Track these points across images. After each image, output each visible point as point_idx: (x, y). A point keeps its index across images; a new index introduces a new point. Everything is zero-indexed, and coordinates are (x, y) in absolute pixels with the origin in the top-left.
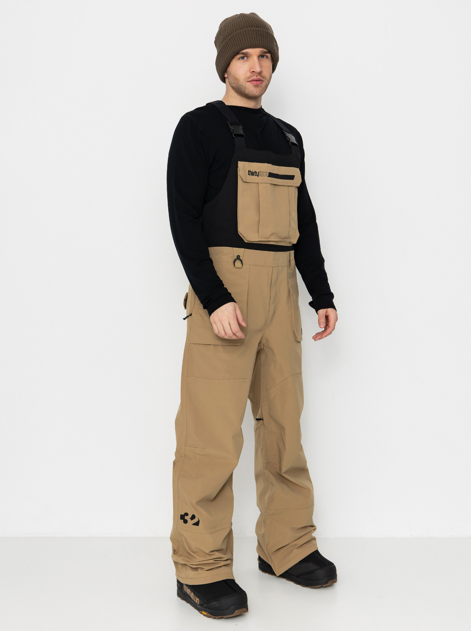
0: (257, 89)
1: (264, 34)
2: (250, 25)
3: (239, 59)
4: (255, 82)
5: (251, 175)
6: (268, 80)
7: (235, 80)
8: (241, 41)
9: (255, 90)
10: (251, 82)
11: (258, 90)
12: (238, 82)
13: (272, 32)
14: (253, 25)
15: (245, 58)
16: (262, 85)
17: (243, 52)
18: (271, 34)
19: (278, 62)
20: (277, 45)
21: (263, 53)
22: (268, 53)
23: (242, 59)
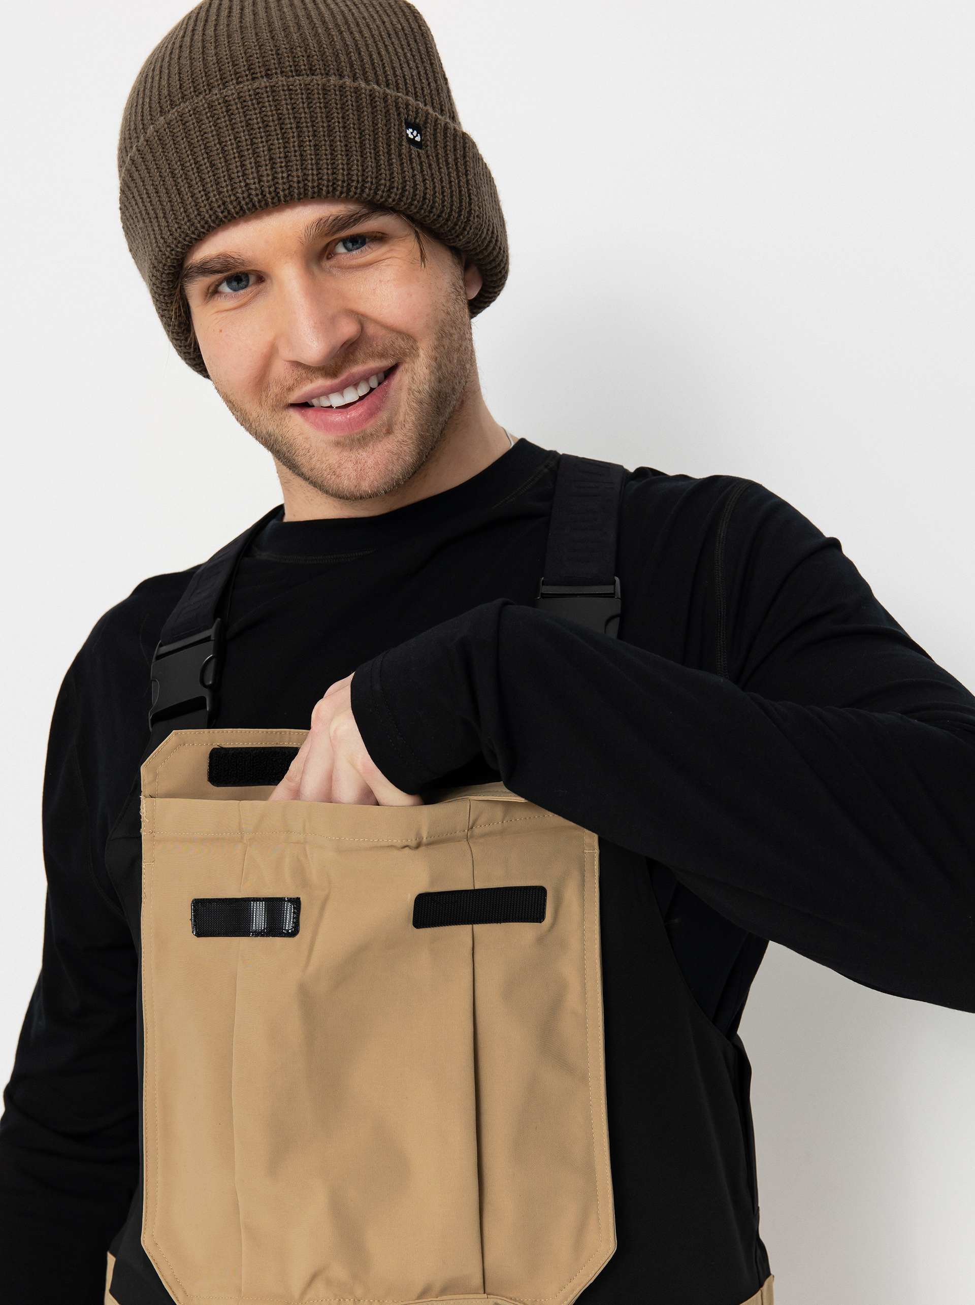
21: (336, 227)
22: (366, 216)
23: (235, 290)
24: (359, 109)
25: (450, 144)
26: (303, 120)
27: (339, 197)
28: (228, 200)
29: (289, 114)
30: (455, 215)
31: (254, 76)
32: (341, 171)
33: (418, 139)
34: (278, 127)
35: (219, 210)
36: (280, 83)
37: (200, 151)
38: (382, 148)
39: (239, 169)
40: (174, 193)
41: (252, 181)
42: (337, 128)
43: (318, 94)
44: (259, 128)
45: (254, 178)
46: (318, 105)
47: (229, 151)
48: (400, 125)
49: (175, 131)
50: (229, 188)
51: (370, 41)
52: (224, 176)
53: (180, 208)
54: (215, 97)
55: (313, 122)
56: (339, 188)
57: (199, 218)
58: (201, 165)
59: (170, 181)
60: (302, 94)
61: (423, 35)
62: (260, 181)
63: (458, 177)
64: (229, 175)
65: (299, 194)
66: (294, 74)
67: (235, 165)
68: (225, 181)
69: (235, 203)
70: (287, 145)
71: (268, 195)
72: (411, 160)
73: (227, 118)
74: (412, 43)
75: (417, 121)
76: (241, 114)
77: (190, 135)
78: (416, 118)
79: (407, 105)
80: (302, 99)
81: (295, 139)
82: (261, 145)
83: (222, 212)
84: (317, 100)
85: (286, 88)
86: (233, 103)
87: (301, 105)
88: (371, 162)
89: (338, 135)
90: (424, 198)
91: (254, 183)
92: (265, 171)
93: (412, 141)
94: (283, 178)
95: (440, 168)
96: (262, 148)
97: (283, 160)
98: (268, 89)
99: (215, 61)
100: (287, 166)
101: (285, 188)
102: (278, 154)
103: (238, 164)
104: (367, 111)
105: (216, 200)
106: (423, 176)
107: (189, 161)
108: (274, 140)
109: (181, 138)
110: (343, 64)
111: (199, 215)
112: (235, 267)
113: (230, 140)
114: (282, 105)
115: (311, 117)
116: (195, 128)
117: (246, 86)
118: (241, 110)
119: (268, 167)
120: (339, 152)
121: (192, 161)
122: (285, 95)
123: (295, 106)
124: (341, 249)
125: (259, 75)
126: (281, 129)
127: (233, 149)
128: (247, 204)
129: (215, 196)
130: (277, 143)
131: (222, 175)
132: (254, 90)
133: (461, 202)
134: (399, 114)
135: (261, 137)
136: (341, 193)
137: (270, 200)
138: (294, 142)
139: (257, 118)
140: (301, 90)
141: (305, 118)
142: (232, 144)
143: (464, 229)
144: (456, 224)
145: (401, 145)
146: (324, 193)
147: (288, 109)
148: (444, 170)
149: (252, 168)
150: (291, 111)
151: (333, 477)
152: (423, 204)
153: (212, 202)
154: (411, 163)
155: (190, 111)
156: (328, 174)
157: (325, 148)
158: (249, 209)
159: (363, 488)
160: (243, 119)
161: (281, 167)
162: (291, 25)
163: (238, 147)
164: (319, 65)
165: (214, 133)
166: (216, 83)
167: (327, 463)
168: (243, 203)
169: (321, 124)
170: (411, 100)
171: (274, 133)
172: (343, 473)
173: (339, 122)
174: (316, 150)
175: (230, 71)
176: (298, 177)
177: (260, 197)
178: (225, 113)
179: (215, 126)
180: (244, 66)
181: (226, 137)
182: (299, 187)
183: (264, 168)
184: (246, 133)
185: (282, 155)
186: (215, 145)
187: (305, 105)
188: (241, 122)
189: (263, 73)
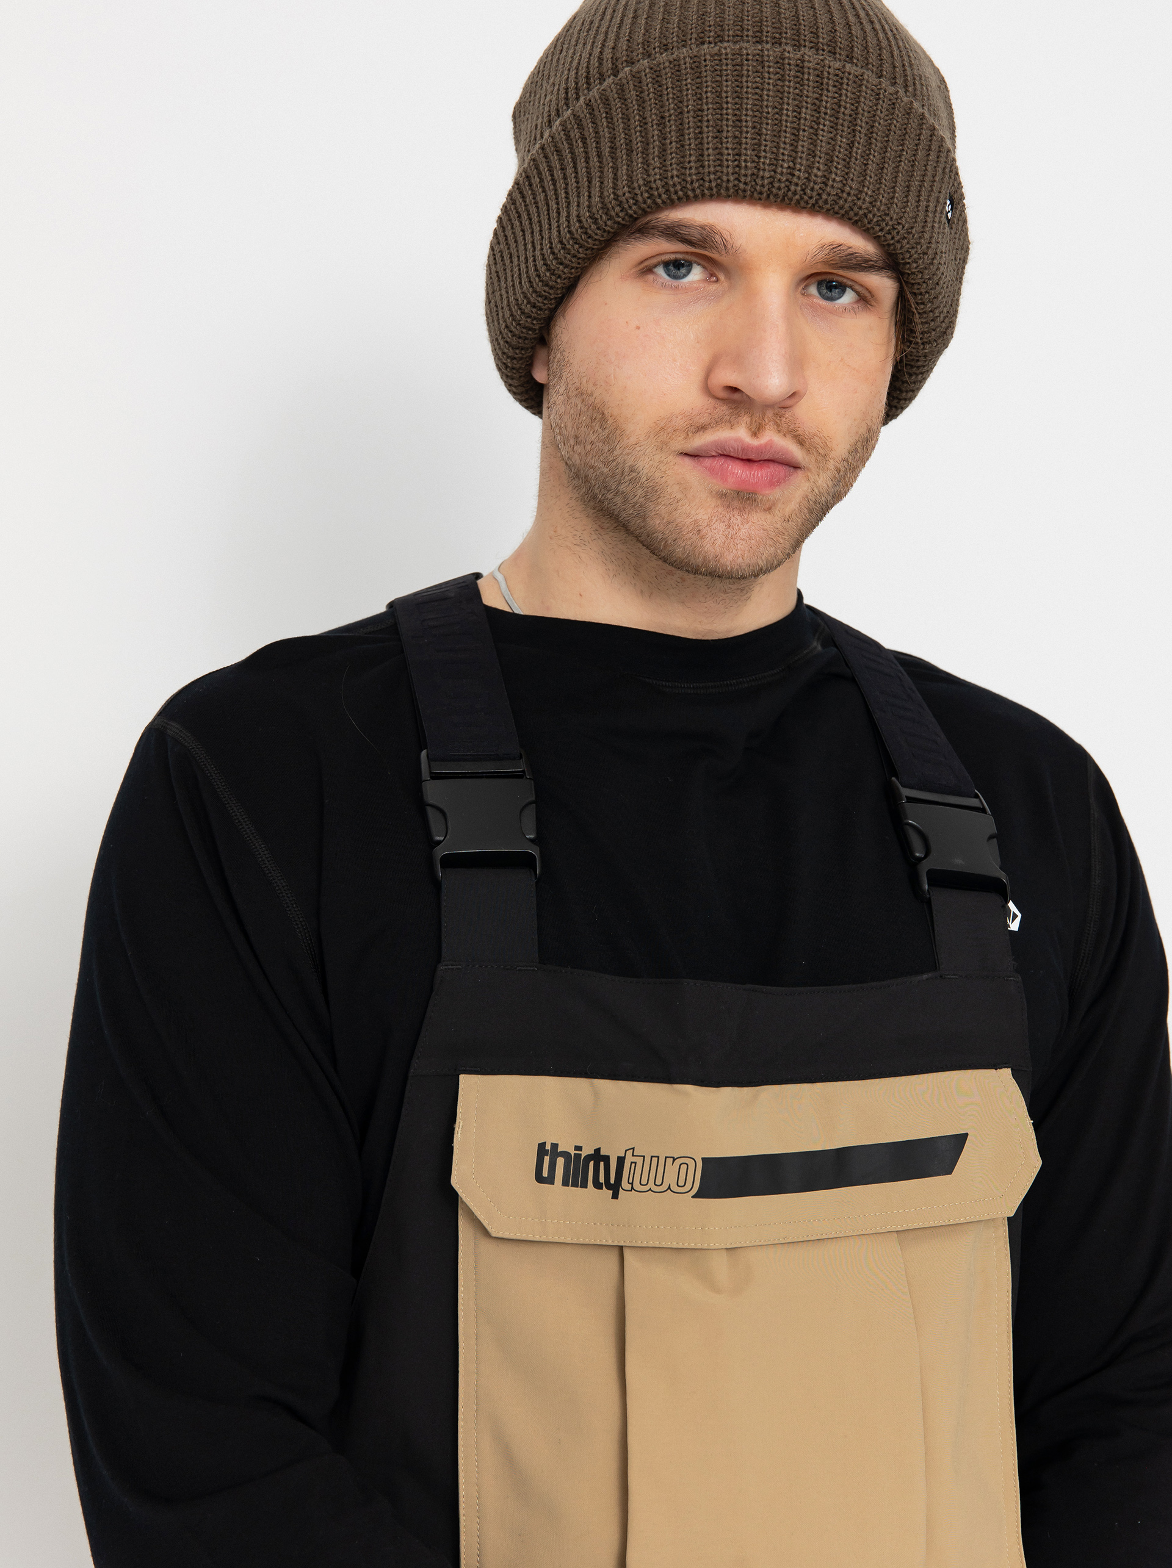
0: (737, 520)
1: (881, 115)
2: (787, 24)
3: (645, 270)
4: (734, 472)
5: (565, 1183)
6: (839, 471)
7: (593, 420)
8: (681, 133)
9: (720, 527)
10: (706, 462)
11: (743, 531)
12: (607, 440)
13: (945, 122)
14: (805, 31)
15: (696, 274)
16: (775, 494)
17: (680, 225)
18: (933, 129)
19: (940, 352)
20: (958, 223)
24: (928, 150)
27: (875, 233)
28: (761, 173)
33: (950, 216)
36: (866, 77)
43: (899, 111)
46: (897, 121)
47: (782, 121)
65: (842, 208)
67: (783, 139)
71: (809, 192)
72: (943, 233)
73: (792, 84)
75: (955, 196)
76: (810, 89)
78: (955, 192)
82: (820, 133)
83: (746, 184)
89: (903, 167)
93: (947, 214)
95: (952, 260)
96: (822, 137)
99: (787, 15)
106: (945, 257)
114: (860, 102)
124: (815, 289)
126: (850, 127)
129: (746, 162)
135: (825, 126)
137: (807, 198)
154: (943, 236)
159: (724, 560)
160: (811, 94)
161: (837, 169)
167: (694, 520)
175: (806, 36)
181: (784, 104)
182: (846, 201)
188: (807, 97)
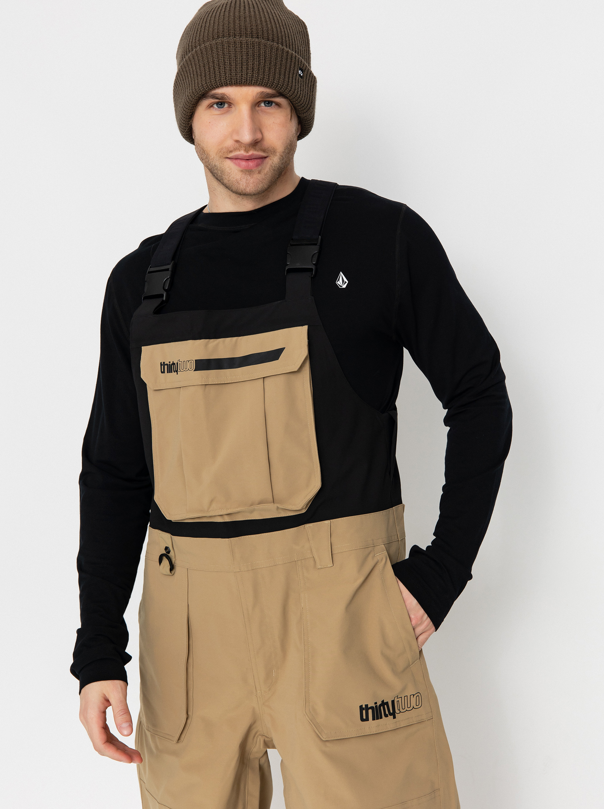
0: (249, 178)
4: (243, 163)
6: (282, 156)
9: (244, 180)
10: (234, 161)
11: (251, 181)
12: (207, 158)
15: (225, 105)
21: (267, 97)
22: (277, 96)
23: (219, 108)
24: (287, 59)
25: (310, 79)
26: (267, 57)
27: (272, 88)
28: (233, 78)
29: (263, 54)
30: (306, 105)
31: (252, 36)
32: (276, 79)
33: (302, 75)
34: (258, 58)
35: (228, 80)
36: (262, 42)
37: (227, 57)
38: (291, 75)
39: (240, 68)
40: (212, 69)
41: (244, 74)
42: (278, 64)
43: (275, 50)
44: (251, 56)
45: (245, 73)
46: (274, 53)
47: (238, 60)
48: (298, 69)
49: (218, 47)
50: (235, 74)
51: (292, 34)
52: (234, 69)
53: (213, 75)
54: (237, 40)
55: (270, 59)
56: (274, 86)
57: (220, 81)
58: (226, 63)
59: (211, 64)
60: (269, 48)
61: (307, 35)
62: (247, 75)
63: (310, 92)
64: (236, 69)
65: (260, 83)
66: (267, 40)
67: (239, 66)
68: (234, 71)
69: (235, 80)
70: (259, 65)
71: (248, 81)
72: (298, 82)
73: (240, 49)
74: (304, 37)
75: (303, 68)
76: (246, 49)
77: (224, 50)
78: (303, 67)
79: (301, 61)
80: (269, 50)
81: (263, 64)
82: (250, 62)
83: (229, 81)
84: (273, 52)
85: (264, 44)
86: (243, 44)
87: (268, 52)
88: (287, 79)
89: (278, 67)
90: (299, 97)
91: (245, 75)
92: (250, 71)
93: (300, 75)
94: (255, 76)
95: (306, 87)
96: (250, 63)
97: (257, 70)
98: (258, 43)
99: (238, 26)
100: (258, 72)
101: (255, 80)
102: (256, 67)
103: (240, 66)
104: (289, 60)
105: (229, 76)
106: (301, 89)
107: (221, 60)
108: (255, 62)
109: (220, 50)
110: (283, 40)
111: (220, 80)
112: (225, 99)
113: (239, 57)
114: (261, 50)
115: (270, 57)
116: (227, 48)
117: (250, 39)
118: (246, 47)
119: (251, 71)
120: (277, 73)
121: (223, 60)
122: (263, 47)
123: (265, 51)
124: (263, 105)
125: (254, 36)
126: (259, 58)
127: (239, 60)
128: (239, 81)
129: (228, 75)
130: (256, 63)
131: (233, 68)
132: (252, 42)
133: (309, 102)
134: (298, 64)
135: (251, 59)
136: (274, 87)
137: (248, 82)
138: (262, 65)
139: (251, 52)
140: (269, 47)
141: (268, 57)
142: (239, 59)
143: (307, 112)
144: (305, 109)
145: (297, 76)
146: (268, 86)
147: (263, 52)
148: (307, 88)
149: (245, 69)
150: (264, 53)
151: (237, 184)
152: (298, 99)
153: (226, 77)
154: (298, 83)
155: (226, 42)
156: (271, 79)
157: (272, 70)
158: (239, 83)
159: (247, 190)
160: (246, 51)
161: (256, 72)
162: (268, 21)
163: (241, 60)
164: (276, 39)
165: (234, 53)
166: (237, 35)
167: (236, 178)
168: (238, 80)
169: (273, 61)
170: (303, 60)
171: (256, 59)
172: (241, 183)
173: (279, 62)
174: (269, 69)
175: (244, 32)
176: (261, 77)
177: (245, 80)
178: (240, 47)
179: (235, 50)
180: (249, 31)
181: (238, 55)
182: (260, 81)
183: (249, 70)
184: (246, 56)
185: (257, 68)
186: (233, 57)
187: (269, 53)
188: (245, 52)
189: (256, 36)
